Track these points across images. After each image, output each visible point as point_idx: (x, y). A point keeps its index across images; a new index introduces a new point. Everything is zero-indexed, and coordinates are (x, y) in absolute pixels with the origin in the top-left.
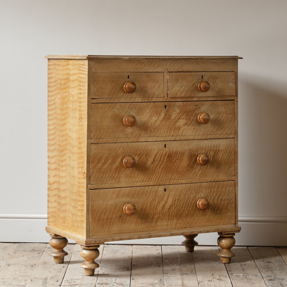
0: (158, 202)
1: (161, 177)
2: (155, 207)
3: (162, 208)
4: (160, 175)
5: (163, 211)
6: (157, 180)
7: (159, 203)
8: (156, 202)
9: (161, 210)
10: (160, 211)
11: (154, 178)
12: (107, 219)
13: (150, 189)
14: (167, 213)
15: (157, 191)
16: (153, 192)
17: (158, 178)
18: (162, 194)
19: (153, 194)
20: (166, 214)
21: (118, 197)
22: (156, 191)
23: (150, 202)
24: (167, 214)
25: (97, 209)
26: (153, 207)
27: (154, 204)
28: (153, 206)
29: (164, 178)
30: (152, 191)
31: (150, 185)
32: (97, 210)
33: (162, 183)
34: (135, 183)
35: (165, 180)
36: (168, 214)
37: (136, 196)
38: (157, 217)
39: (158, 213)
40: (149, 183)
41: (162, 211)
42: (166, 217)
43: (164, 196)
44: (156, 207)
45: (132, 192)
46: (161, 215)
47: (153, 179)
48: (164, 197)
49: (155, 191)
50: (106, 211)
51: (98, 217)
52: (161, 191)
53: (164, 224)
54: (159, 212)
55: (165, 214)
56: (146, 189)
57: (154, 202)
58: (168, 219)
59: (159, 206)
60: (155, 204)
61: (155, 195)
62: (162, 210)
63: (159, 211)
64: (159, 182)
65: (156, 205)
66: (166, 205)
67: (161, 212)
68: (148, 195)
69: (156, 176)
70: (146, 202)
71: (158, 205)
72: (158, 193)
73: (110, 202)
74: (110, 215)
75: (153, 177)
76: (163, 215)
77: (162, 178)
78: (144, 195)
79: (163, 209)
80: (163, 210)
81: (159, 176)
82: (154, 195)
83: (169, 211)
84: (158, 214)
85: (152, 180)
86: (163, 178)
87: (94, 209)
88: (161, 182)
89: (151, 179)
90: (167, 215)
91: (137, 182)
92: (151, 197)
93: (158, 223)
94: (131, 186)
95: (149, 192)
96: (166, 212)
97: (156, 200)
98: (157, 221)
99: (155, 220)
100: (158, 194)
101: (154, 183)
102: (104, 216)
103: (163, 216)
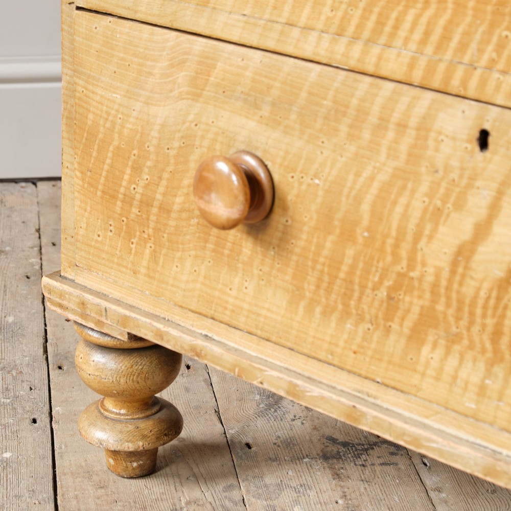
0: (425, 210)
1: (456, 38)
2: (409, 237)
3: (454, 264)
4: (450, 22)
5: (461, 284)
6: (429, 50)
7: (436, 215)
8: (418, 205)
9: (445, 274)
10: (438, 276)
11: (411, 31)
12: (146, 203)
13: (379, 101)
14: (485, 307)
15: (424, 129)
16: (402, 126)
17: (435, 37)
18: (455, 163)
19: (396, 141)
20: (479, 311)
21: (199, 96)
22: (418, 129)
23: (374, 190)
24: (484, 316)
25: (102, 129)
26: (394, 233)
27: (399, 209)
28: (395, 225)
29: (481, 51)
30: (396, 116)
31: (383, 73)
32: (101, 136)
33: (464, 83)
34: (296, 32)
35: (484, 61)
36: (490, 322)
37: (293, 116)
38: (416, 310)
39: (426, 286)
40: (380, 58)
41: (450, 281)
42: (476, 329)
43: (473, 178)
44: (417, 238)
45: (277, 84)
46: (448, 305)
47: (402, 33)
48: (469, 186)
49: (413, 122)
50: (139, 156)
51: (106, 178)
52: (454, 139)
53: (463, 374)
54: (430, 278)
55: (472, 314)
56: (359, 94)
57: (403, 200)
58: (489, 355)
59: (431, 237)
60: (405, 216)
61: (414, 157)
62: (453, 272)
63: (431, 270)
64: (442, 67)
65: (411, 226)
66: (484, 251)
67: (444, 283)
68: (366, 135)
69: (424, 20)
70: (354, 182)
71: (427, 232)
72: (431, 143)
73: (162, 113)
74: (161, 189)
75: (407, 25)
76: (459, 309)
77: (463, 47)
78: (344, 129)
79: (460, 270)
80: (458, 278)
81: (442, 22)
82: (404, 148)
83: (499, 299)
84: (428, 295)
85: (398, 42)
86: (474, 46)
87: (89, 122)
88: (460, 72)
89: (392, 35)
90: (484, 326)
91: (307, 28)
92: (382, 157)
93: (426, 350)
94: (271, 45)
95: (373, 119)
96: (481, 302)
97: (413, 191)
98: (416, 337)
99: (408, 323)
100: (430, 152)
101: (412, 66)
102: (130, 182)
103: (458, 319)
